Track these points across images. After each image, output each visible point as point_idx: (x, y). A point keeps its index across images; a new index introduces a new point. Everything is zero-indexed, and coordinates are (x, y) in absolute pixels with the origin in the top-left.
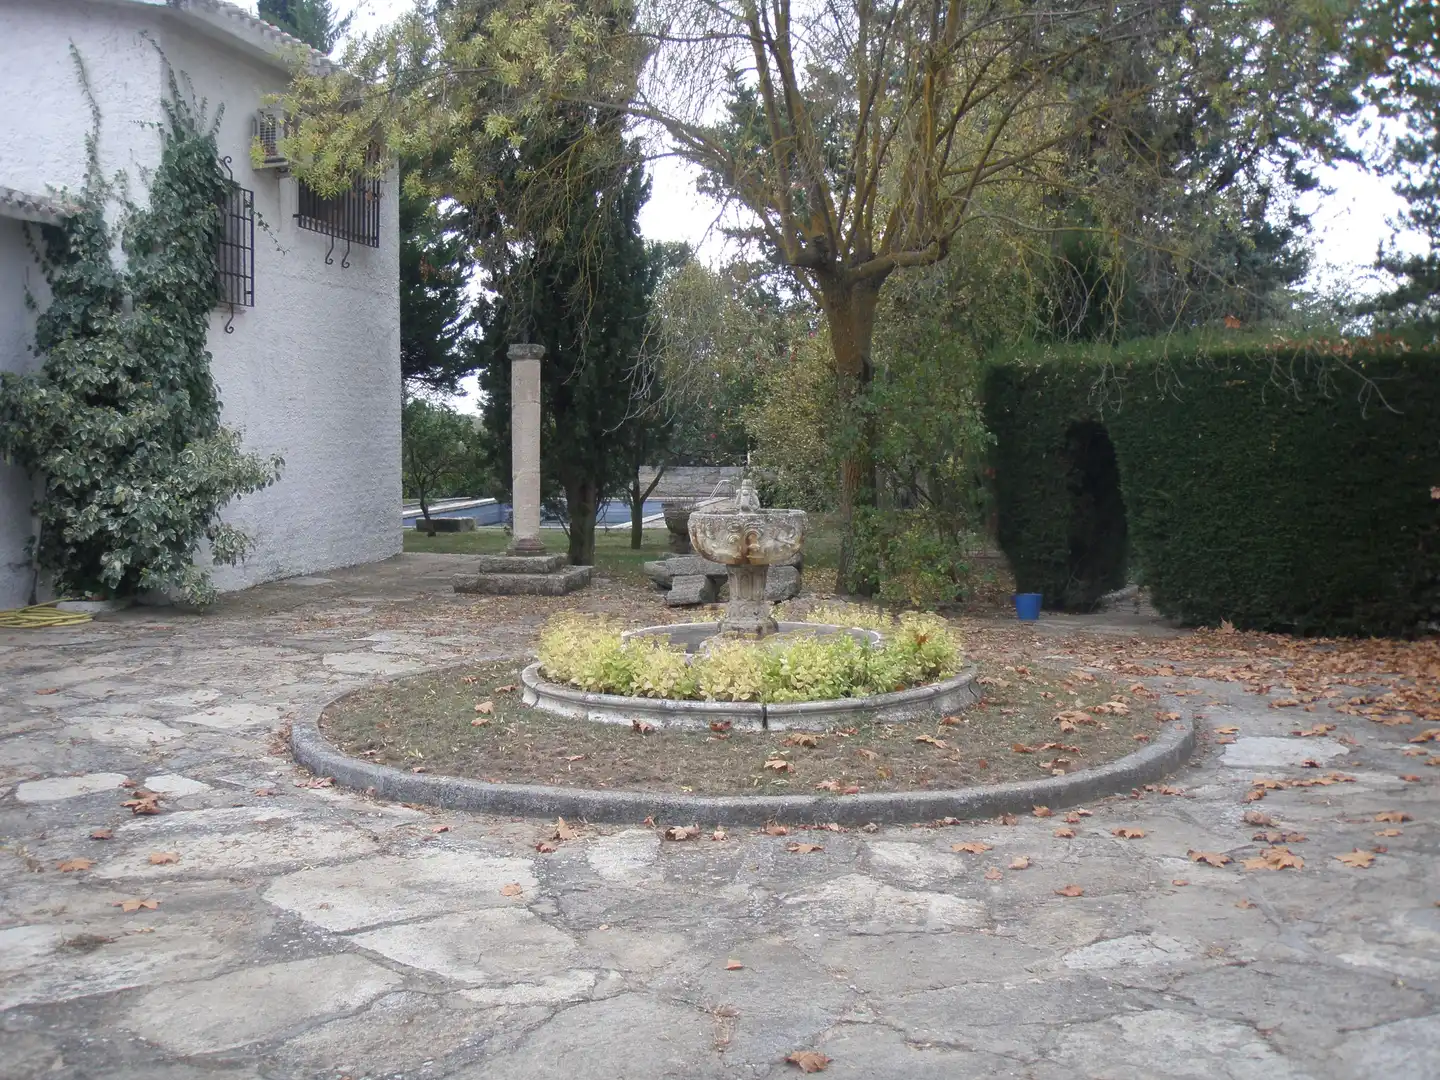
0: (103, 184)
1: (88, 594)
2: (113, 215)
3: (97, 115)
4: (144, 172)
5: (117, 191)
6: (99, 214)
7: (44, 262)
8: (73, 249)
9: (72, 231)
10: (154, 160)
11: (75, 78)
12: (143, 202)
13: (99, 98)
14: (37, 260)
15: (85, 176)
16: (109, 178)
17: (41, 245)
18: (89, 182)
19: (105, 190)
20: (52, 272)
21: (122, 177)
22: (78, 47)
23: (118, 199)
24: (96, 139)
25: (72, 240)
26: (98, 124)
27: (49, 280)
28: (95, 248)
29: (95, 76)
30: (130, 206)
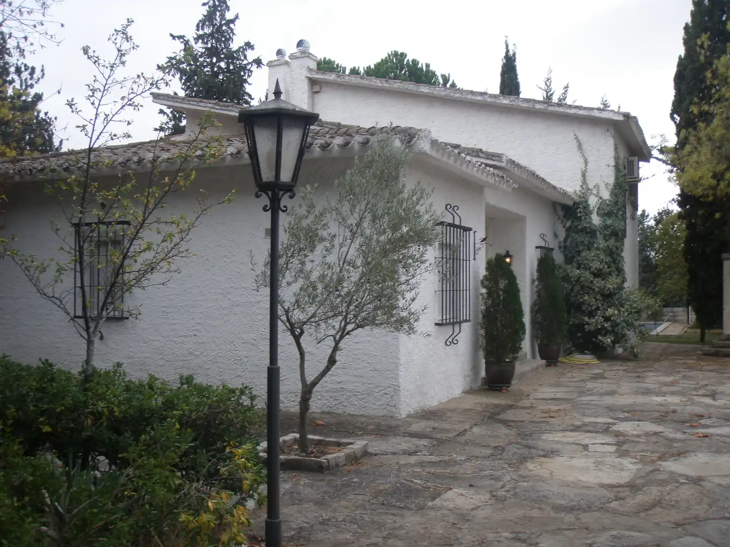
0: (588, 189)
1: (586, 352)
2: (593, 201)
3: (586, 162)
4: (607, 185)
5: (595, 192)
6: (586, 201)
7: (562, 220)
8: (579, 215)
9: (578, 208)
10: (611, 180)
11: (575, 148)
12: (606, 195)
13: (587, 155)
14: (559, 219)
15: (581, 186)
16: (591, 187)
17: (561, 213)
18: (583, 188)
19: (589, 191)
20: (565, 223)
21: (597, 186)
22: (577, 135)
23: (595, 195)
24: (586, 171)
25: (578, 211)
26: (586, 165)
27: (564, 227)
28: (587, 214)
29: (584, 147)
30: (601, 198)
